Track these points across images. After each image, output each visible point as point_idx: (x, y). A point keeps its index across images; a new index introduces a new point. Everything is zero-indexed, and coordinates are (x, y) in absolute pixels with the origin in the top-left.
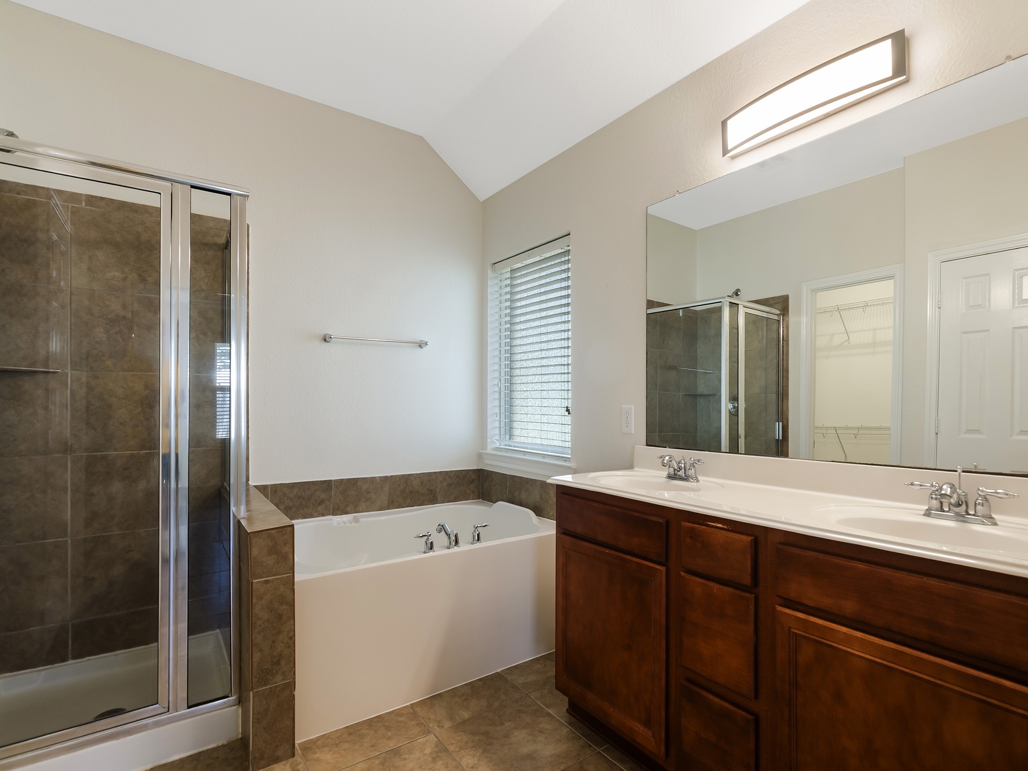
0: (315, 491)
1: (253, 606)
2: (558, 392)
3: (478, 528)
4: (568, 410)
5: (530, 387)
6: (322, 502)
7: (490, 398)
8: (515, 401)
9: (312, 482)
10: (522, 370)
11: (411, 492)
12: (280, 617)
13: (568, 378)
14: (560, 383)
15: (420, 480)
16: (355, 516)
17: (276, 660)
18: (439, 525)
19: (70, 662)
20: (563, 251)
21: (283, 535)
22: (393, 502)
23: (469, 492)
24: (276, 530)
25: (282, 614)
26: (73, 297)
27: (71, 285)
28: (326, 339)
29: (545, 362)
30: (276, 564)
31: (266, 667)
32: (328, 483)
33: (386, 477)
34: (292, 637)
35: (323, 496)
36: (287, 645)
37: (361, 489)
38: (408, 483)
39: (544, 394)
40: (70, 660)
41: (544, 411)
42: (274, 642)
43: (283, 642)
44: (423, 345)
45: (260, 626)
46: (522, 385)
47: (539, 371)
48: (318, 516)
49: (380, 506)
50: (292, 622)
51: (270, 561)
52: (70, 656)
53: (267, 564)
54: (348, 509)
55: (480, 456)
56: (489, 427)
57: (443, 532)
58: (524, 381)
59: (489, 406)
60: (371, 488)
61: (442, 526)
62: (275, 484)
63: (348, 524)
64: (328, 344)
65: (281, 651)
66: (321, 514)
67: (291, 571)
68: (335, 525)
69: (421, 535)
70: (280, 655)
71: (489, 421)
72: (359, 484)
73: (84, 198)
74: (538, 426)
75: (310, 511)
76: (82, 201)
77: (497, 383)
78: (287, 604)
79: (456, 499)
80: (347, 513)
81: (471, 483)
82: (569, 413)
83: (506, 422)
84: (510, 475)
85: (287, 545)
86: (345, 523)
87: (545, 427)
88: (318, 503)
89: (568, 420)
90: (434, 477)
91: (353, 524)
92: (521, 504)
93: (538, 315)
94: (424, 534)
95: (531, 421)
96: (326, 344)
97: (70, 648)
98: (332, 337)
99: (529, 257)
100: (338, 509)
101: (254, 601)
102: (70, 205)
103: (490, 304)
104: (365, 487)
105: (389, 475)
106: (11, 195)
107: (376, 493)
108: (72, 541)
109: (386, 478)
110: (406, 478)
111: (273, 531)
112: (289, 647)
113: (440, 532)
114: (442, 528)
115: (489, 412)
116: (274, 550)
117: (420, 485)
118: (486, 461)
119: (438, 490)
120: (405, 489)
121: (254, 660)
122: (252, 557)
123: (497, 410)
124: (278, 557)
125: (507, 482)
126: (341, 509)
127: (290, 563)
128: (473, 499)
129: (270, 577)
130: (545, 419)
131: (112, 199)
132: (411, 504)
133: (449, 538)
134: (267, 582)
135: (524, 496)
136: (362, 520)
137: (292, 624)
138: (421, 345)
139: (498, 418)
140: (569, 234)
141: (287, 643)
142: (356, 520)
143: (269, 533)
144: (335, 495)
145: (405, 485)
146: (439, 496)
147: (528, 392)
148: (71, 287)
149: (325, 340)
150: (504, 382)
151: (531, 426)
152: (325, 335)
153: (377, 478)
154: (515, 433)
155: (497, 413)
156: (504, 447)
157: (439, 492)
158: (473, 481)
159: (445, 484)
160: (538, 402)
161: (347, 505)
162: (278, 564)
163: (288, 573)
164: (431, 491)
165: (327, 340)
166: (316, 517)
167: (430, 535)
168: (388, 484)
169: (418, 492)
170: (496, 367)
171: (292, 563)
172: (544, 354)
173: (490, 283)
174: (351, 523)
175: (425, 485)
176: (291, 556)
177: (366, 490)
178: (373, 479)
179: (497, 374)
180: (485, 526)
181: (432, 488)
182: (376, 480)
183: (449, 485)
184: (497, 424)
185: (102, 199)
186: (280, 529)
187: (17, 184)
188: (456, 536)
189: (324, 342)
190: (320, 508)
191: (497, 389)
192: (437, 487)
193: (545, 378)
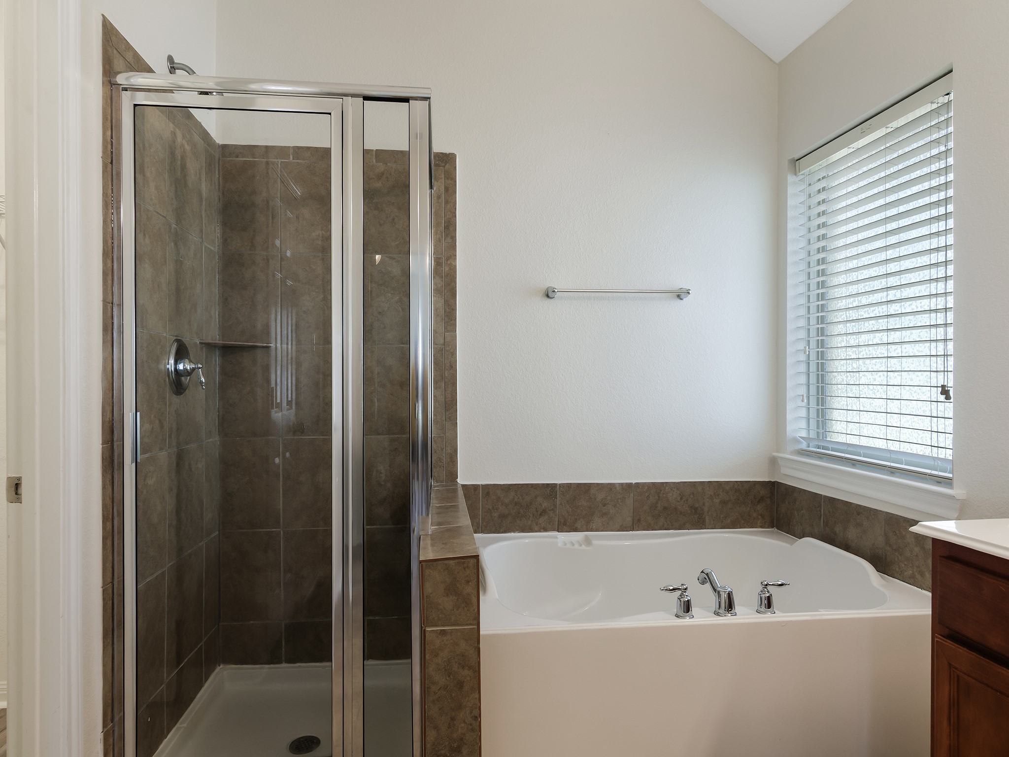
0: (536, 497)
1: (427, 664)
2: (922, 359)
3: (769, 588)
4: (945, 392)
5: (864, 352)
6: (544, 512)
7: (790, 372)
8: (835, 377)
9: (532, 485)
10: (848, 325)
11: (665, 508)
12: (460, 685)
13: (946, 334)
14: (928, 344)
15: (679, 492)
16: (586, 536)
17: (455, 745)
18: (702, 572)
19: (284, 665)
20: (935, 106)
21: (465, 568)
22: (639, 520)
23: (755, 515)
24: (456, 561)
25: (464, 681)
26: (282, 263)
27: (281, 250)
28: (548, 294)
29: (894, 309)
30: (455, 610)
31: (443, 752)
32: (552, 487)
33: (629, 485)
34: (476, 717)
35: (545, 504)
36: (470, 727)
37: (595, 499)
38: (661, 495)
39: (894, 364)
40: (284, 663)
41: (893, 392)
42: (453, 719)
43: (464, 722)
44: (683, 295)
45: (435, 693)
46: (849, 349)
47: (882, 324)
48: (540, 531)
49: (622, 525)
50: (477, 696)
51: (447, 603)
52: (283, 658)
53: (444, 608)
54: (578, 525)
55: (773, 462)
56: (790, 416)
57: (708, 585)
58: (852, 343)
59: (790, 384)
60: (609, 498)
61: (707, 574)
62: (488, 485)
63: (576, 546)
64: (551, 300)
65: (462, 734)
66: (543, 529)
67: (475, 622)
68: (559, 545)
69: (671, 588)
70: (462, 739)
71: (788, 407)
72: (592, 491)
73: (291, 151)
74: (881, 419)
75: (530, 522)
76: (290, 155)
77: (803, 348)
78: (470, 668)
79: (734, 524)
80: (576, 530)
81: (759, 502)
82: (948, 397)
83: (818, 410)
84: (825, 497)
85: (470, 583)
86: (573, 545)
87: (894, 420)
88: (539, 513)
89: (948, 409)
90: (700, 489)
91: (584, 547)
92: (847, 548)
93: (881, 230)
94: (676, 587)
95: (865, 409)
96: (549, 300)
97: (283, 649)
98: (556, 291)
99: (864, 134)
100: (565, 524)
101: (427, 657)
102: (280, 161)
103: (790, 225)
104: (600, 496)
105: (634, 482)
106: (231, 159)
107: (615, 506)
108: (284, 533)
109: (628, 487)
110: (658, 489)
111: (451, 562)
112: (473, 730)
113: (703, 583)
114: (706, 578)
115: (790, 394)
116: (452, 589)
117: (679, 499)
118: (784, 471)
119: (706, 509)
120: (657, 503)
121: (428, 738)
122: (425, 593)
123: (803, 391)
124: (457, 599)
125: (820, 506)
126: (568, 524)
127: (474, 610)
128: (761, 527)
129: (448, 626)
130: (894, 406)
131: (317, 148)
132: (665, 526)
133: (719, 595)
134: (443, 632)
135: (852, 534)
136: (595, 542)
137: (476, 698)
138: (680, 295)
139: (804, 404)
140: (951, 71)
141: (471, 725)
142: (588, 542)
143: (446, 565)
144: (561, 504)
145: (657, 498)
146: (707, 518)
147: (861, 361)
148: (281, 252)
149: (548, 296)
150: (815, 347)
151: (865, 417)
152: (547, 289)
153: (617, 486)
154: (834, 427)
155: (803, 396)
156: (815, 449)
157: (708, 513)
158: (761, 500)
159: (717, 501)
160: (881, 378)
161: (576, 519)
162: (458, 610)
163: (470, 624)
164: (696, 509)
165: (550, 295)
166: (536, 532)
167: (686, 589)
168: (632, 495)
169: (676, 509)
170: (802, 323)
171: (476, 610)
172: (892, 295)
173: (791, 190)
174: (581, 545)
175: (687, 500)
176: (476, 600)
177: (602, 500)
178: (611, 487)
179: (802, 334)
180: (781, 585)
181: (697, 505)
182: (616, 488)
183: (724, 503)
184: (803, 413)
185: (308, 148)
186: (460, 560)
187: (236, 146)
188: (730, 595)
189: (546, 298)
190: (542, 520)
191: (802, 357)
192: (704, 504)
193: (895, 337)
